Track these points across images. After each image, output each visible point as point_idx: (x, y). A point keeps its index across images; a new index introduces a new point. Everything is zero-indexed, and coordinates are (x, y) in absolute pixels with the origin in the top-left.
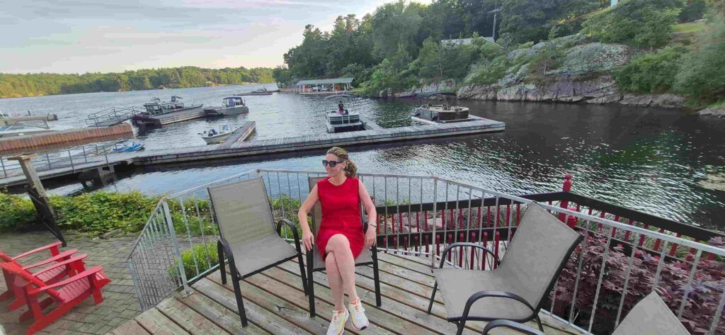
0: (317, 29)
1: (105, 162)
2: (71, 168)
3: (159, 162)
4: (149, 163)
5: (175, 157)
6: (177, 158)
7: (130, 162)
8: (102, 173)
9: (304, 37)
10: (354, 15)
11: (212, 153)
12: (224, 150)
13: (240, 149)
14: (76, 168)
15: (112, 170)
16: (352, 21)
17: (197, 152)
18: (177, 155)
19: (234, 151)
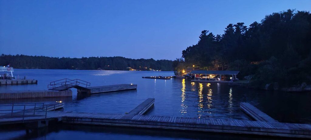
0: (211, 34)
1: (44, 117)
2: (21, 119)
3: (79, 122)
4: (72, 122)
5: (90, 120)
6: (92, 121)
7: (60, 120)
8: (40, 125)
9: (200, 39)
10: (243, 23)
11: (117, 122)
12: (127, 120)
13: (139, 121)
14: (25, 119)
15: (47, 124)
16: (241, 28)
17: (107, 119)
18: (92, 119)
19: (134, 123)
